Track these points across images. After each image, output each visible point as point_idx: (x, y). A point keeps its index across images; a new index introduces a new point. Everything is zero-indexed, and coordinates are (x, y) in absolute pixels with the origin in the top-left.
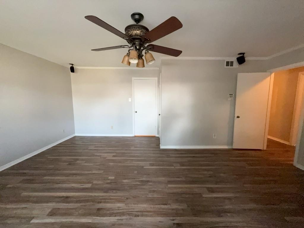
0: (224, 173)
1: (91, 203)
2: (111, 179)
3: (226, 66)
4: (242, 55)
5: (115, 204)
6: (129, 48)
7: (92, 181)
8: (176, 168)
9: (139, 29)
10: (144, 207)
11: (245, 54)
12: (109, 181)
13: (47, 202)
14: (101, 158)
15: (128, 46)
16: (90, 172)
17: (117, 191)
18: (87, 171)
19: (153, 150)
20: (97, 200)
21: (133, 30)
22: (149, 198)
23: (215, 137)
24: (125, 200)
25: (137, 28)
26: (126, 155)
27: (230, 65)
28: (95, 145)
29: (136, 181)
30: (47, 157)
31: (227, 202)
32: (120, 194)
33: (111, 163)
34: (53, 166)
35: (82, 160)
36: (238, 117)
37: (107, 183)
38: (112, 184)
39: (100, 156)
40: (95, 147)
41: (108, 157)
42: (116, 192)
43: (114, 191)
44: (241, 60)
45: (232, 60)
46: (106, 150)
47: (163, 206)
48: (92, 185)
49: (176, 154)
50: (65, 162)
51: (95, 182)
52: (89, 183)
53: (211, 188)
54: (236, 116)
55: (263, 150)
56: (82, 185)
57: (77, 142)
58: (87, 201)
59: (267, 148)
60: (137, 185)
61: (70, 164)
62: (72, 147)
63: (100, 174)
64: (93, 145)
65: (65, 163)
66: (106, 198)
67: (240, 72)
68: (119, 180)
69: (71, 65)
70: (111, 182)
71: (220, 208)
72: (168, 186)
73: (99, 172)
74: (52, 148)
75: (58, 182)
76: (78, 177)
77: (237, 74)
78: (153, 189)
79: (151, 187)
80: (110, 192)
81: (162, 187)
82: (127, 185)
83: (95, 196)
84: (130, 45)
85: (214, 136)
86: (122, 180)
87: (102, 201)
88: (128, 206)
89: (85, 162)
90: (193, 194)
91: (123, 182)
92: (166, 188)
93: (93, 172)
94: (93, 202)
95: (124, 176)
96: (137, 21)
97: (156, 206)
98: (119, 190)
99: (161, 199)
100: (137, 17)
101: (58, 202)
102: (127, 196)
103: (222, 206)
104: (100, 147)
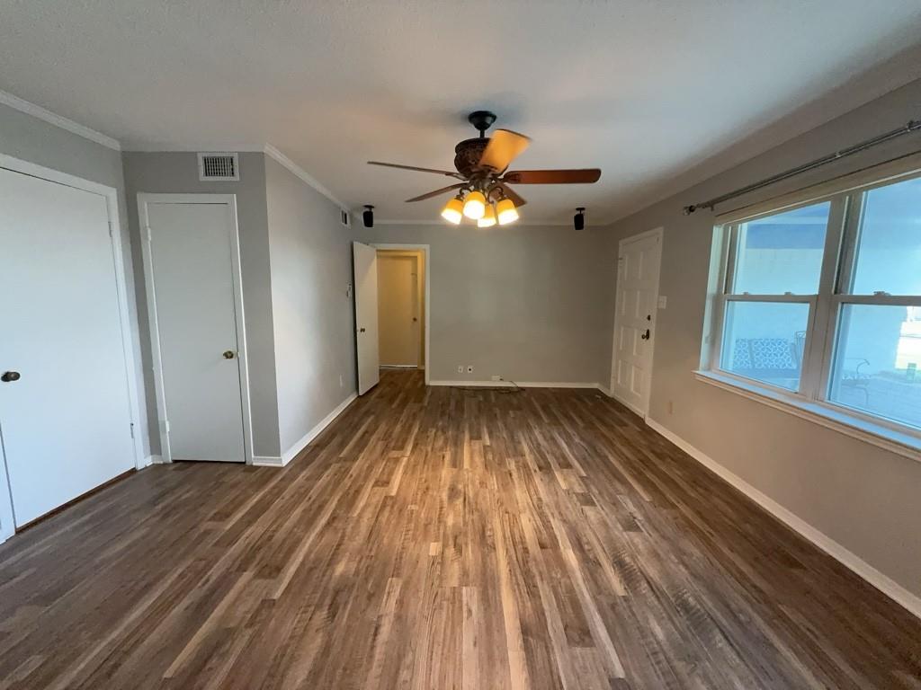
20: (520, 556)
29: (451, 504)
36: (363, 330)
58: (526, 573)
66: (511, 542)
70: (452, 547)
83: (509, 564)
87: (520, 547)
94: (525, 562)
98: (484, 527)
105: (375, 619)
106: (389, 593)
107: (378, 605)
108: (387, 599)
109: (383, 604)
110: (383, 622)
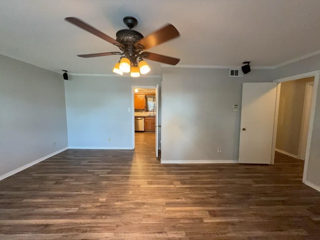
0: (229, 192)
1: (75, 233)
2: (101, 201)
3: (231, 75)
4: (247, 64)
5: (103, 233)
6: (122, 55)
7: (79, 204)
8: (176, 186)
9: (131, 35)
10: (136, 237)
11: (250, 63)
12: (99, 204)
13: (22, 232)
14: (93, 175)
15: (120, 53)
16: (79, 193)
17: (106, 216)
18: (76, 192)
19: (153, 166)
20: (82, 228)
21: (125, 36)
22: (143, 225)
23: (220, 151)
24: (114, 228)
25: (128, 33)
26: (123, 171)
27: (234, 74)
28: (89, 159)
29: (131, 203)
30: (32, 174)
31: (230, 228)
32: (109, 220)
33: (105, 180)
34: (37, 186)
35: (72, 178)
36: (244, 129)
37: (97, 207)
38: (103, 207)
39: (93, 173)
40: (89, 162)
41: (101, 175)
42: (106, 218)
43: (104, 217)
44: (246, 69)
45: (237, 69)
46: (101, 165)
47: (158, 235)
48: (78, 209)
49: (178, 170)
50: (51, 180)
51: (83, 205)
52: (75, 206)
53: (214, 211)
54: (242, 128)
55: (271, 165)
56: (67, 209)
57: (69, 157)
58: (71, 230)
59: (274, 163)
60: (131, 208)
61: (56, 183)
62: (62, 162)
63: (90, 195)
64: (87, 159)
65: (51, 182)
66: (93, 226)
67: (245, 82)
68: (111, 202)
69: (65, 72)
70: (101, 204)
71: (222, 236)
72: (165, 209)
73: (89, 193)
74: (40, 163)
75: (39, 205)
76: (64, 200)
77: (242, 84)
78: (149, 213)
79: (146, 210)
80: (98, 218)
81: (159, 211)
82: (119, 208)
83: (81, 223)
84: (122, 52)
85: (218, 150)
86: (114, 202)
87: (88, 229)
88: (118, 236)
89: (75, 181)
90: (193, 219)
91: (115, 205)
92: (163, 211)
93: (83, 193)
94: (77, 230)
95: (118, 197)
96: (131, 26)
97: (150, 235)
98: (109, 215)
99: (156, 225)
100: (130, 21)
101: (36, 232)
102: (117, 223)
103: (224, 234)
104: (95, 163)
105: (164, 231)
106: (177, 233)
107: (170, 230)
108: (174, 233)
109: (171, 232)
110: (164, 234)
